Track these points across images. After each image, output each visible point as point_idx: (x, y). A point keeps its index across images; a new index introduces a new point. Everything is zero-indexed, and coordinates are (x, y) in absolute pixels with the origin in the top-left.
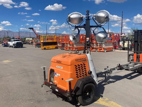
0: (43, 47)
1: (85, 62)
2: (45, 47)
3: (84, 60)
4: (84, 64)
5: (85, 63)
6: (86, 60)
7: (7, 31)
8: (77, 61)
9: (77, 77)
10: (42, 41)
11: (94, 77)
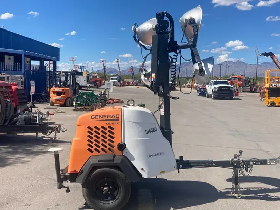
0: (269, 100)
1: (113, 123)
2: (273, 99)
3: (113, 118)
4: (109, 127)
5: (112, 126)
6: (118, 120)
7: (234, 62)
8: (95, 119)
9: (89, 149)
10: (267, 86)
11: (134, 159)
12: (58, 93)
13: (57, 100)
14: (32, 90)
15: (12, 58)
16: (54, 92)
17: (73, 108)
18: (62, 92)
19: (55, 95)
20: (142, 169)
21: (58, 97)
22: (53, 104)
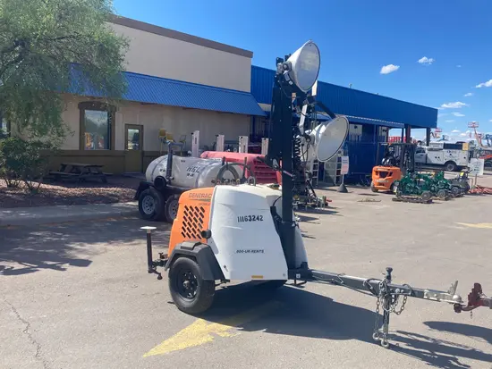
1: (205, 205)
3: (206, 198)
4: (202, 208)
6: (210, 201)
8: (191, 198)
9: (182, 233)
11: (217, 253)
12: (383, 174)
13: (380, 184)
14: (345, 169)
15: (360, 127)
16: (377, 172)
17: (394, 196)
18: (387, 173)
19: (378, 176)
20: (225, 267)
21: (382, 180)
22: (376, 190)
